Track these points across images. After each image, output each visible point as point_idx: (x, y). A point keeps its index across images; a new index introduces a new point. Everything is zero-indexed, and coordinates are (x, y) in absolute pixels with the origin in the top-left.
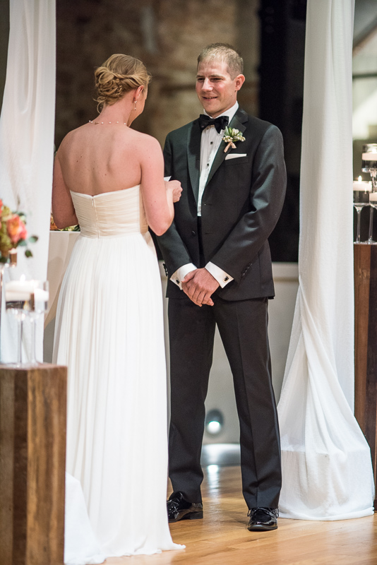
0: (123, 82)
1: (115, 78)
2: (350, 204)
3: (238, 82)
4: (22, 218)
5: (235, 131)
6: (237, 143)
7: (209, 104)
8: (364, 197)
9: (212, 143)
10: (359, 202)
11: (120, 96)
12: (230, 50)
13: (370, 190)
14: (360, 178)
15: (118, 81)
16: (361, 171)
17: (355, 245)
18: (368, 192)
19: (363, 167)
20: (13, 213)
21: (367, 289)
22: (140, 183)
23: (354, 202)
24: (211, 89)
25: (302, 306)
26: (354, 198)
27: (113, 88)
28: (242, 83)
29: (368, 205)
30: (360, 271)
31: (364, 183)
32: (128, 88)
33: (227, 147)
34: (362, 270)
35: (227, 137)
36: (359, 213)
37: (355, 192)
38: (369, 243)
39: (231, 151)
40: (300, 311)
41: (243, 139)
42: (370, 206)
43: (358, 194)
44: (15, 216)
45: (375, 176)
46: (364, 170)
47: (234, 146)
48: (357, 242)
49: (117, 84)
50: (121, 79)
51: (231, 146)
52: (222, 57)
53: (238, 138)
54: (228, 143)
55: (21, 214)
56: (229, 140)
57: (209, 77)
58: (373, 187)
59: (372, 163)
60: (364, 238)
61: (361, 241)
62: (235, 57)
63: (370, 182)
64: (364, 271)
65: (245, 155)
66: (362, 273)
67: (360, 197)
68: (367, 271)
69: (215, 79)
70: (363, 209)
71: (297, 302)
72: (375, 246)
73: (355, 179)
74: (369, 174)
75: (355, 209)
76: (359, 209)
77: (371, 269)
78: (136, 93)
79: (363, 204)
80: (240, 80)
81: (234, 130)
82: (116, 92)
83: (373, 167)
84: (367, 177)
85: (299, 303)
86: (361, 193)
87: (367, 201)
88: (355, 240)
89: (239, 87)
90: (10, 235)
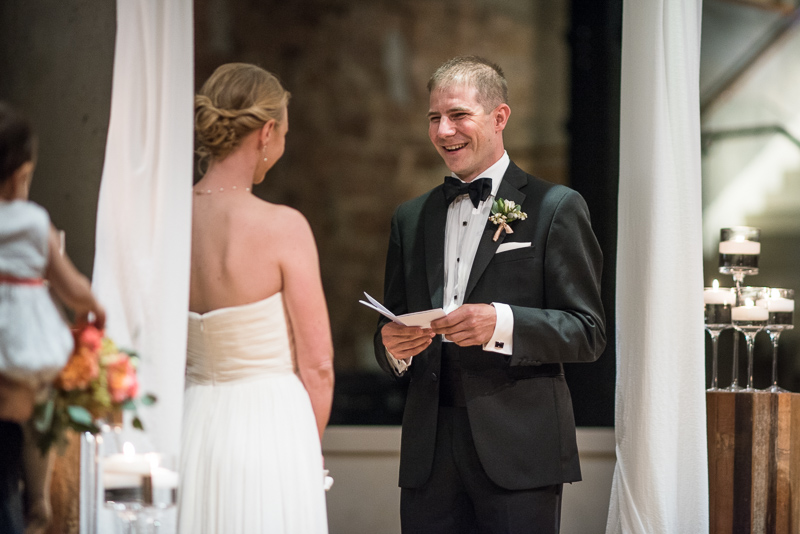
0: (235, 123)
1: (221, 118)
2: (701, 326)
3: (499, 118)
4: (133, 362)
5: (510, 204)
6: (514, 223)
7: (455, 159)
8: (723, 314)
9: (465, 224)
10: (716, 322)
11: (234, 144)
12: (480, 65)
13: (733, 301)
14: (716, 283)
15: (226, 123)
16: (718, 271)
17: (708, 394)
18: (729, 306)
19: (722, 264)
20: (121, 351)
21: (731, 466)
22: (282, 289)
23: (706, 322)
24: (452, 132)
25: (621, 495)
26: (706, 315)
27: (219, 136)
28: (506, 119)
29: (729, 327)
30: (718, 435)
31: (724, 291)
32: (245, 131)
33: (498, 232)
34: (722, 434)
35: (497, 215)
36: (715, 340)
37: (708, 306)
38: (733, 390)
39: (506, 238)
40: (618, 504)
41: (523, 216)
42: (733, 330)
43: (713, 310)
44: (122, 357)
45: (741, 280)
46: (723, 270)
47: (510, 230)
48: (712, 389)
49: (226, 127)
50: (231, 119)
51: (504, 230)
52: (467, 78)
53: (516, 216)
54: (498, 225)
55: (132, 355)
56: (501, 221)
57: (447, 112)
58: (738, 297)
59: (736, 259)
60: (724, 382)
61: (719, 387)
62: (489, 76)
63: (733, 290)
64: (724, 436)
65: (528, 244)
66: (722, 440)
67: (717, 314)
68: (730, 436)
69: (458, 115)
70: (722, 334)
71: (613, 489)
72: (742, 394)
73: (707, 284)
74: (731, 276)
75: (707, 335)
76: (715, 334)
77: (736, 433)
78: (261, 134)
79: (722, 325)
80: (503, 112)
81: (506, 201)
82: (226, 140)
83: (738, 264)
84: (727, 282)
85: (617, 492)
86: (718, 307)
87: (729, 320)
88: (708, 386)
89: (503, 126)
90: (111, 390)
